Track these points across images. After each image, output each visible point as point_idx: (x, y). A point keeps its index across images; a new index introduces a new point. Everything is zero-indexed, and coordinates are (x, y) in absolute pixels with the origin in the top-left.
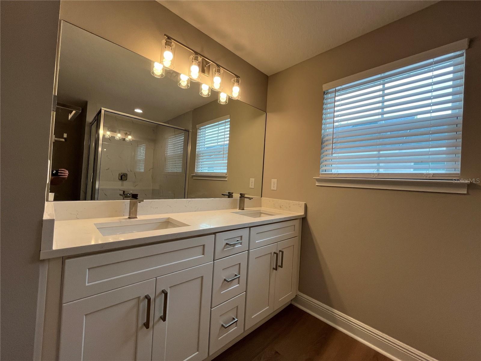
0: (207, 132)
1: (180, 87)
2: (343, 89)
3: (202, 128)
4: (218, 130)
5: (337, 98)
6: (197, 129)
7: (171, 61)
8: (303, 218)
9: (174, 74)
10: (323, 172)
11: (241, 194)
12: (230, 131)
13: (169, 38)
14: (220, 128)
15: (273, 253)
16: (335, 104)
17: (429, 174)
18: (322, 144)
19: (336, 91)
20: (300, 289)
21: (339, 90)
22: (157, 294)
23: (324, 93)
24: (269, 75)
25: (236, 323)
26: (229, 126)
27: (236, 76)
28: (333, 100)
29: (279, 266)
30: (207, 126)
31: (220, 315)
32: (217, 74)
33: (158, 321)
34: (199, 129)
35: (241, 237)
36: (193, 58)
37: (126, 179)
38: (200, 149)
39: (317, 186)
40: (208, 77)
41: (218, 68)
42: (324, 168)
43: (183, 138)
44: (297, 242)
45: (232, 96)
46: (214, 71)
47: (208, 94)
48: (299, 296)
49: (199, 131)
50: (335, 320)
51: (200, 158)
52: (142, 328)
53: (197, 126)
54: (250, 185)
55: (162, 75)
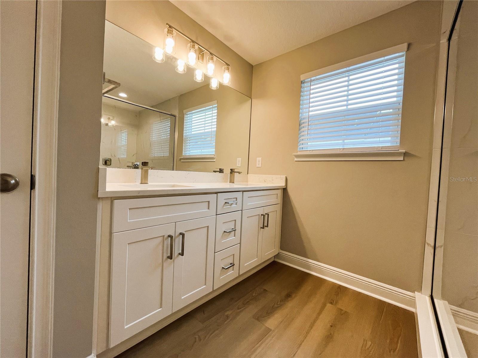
0: (193, 117)
1: (178, 72)
2: (317, 79)
3: (188, 113)
4: (205, 116)
5: (312, 87)
6: (184, 114)
7: (173, 47)
8: (284, 188)
9: (174, 60)
10: (300, 149)
11: (231, 170)
12: (217, 116)
13: (170, 27)
14: (207, 114)
15: (260, 215)
16: (311, 92)
17: (379, 147)
18: (300, 125)
19: (311, 81)
20: (282, 248)
21: (314, 80)
22: (176, 236)
23: (302, 82)
24: (253, 65)
25: (232, 267)
26: (216, 111)
27: (227, 64)
28: (309, 88)
29: (265, 226)
30: (193, 112)
31: (221, 259)
32: (210, 61)
33: (178, 256)
34: (185, 114)
35: (236, 198)
36: (190, 46)
37: (110, 164)
38: (188, 133)
39: (296, 161)
40: (202, 63)
41: (212, 56)
42: (301, 146)
43: (170, 123)
44: (279, 208)
45: (223, 82)
46: (208, 59)
47: (202, 79)
48: (281, 254)
49: (185, 116)
50: (309, 268)
51: (187, 142)
52: (166, 260)
53: (184, 111)
54: (238, 164)
55: (163, 60)
